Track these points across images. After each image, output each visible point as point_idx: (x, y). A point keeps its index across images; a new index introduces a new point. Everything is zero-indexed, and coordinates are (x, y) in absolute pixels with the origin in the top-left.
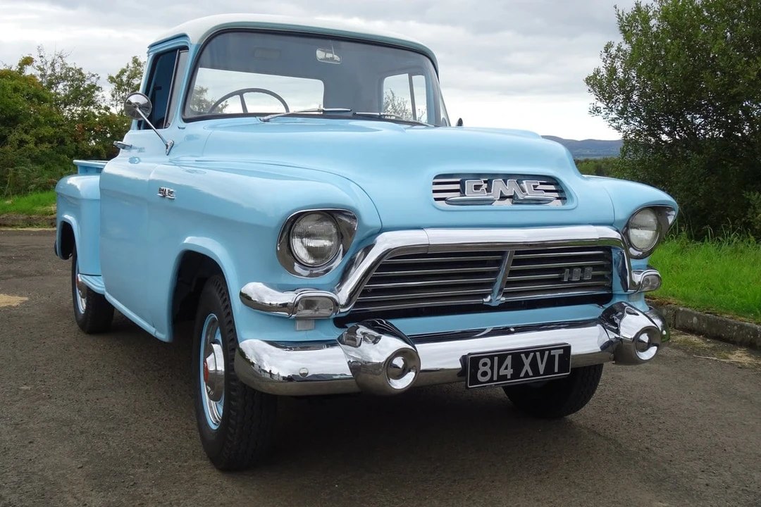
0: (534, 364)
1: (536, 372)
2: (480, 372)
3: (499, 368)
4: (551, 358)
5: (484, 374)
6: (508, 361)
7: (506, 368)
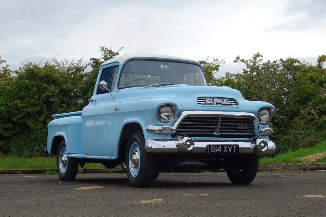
0: (228, 149)
1: (228, 151)
3: (217, 149)
4: (233, 148)
5: (213, 150)
7: (219, 149)
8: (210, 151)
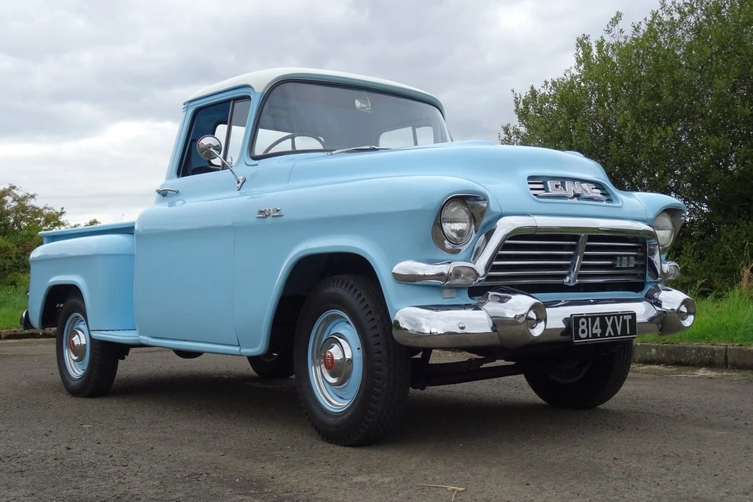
1: (616, 334)
2: (580, 330)
4: (624, 321)
5: (583, 331)
6: (597, 322)
7: (596, 328)
8: (578, 337)
